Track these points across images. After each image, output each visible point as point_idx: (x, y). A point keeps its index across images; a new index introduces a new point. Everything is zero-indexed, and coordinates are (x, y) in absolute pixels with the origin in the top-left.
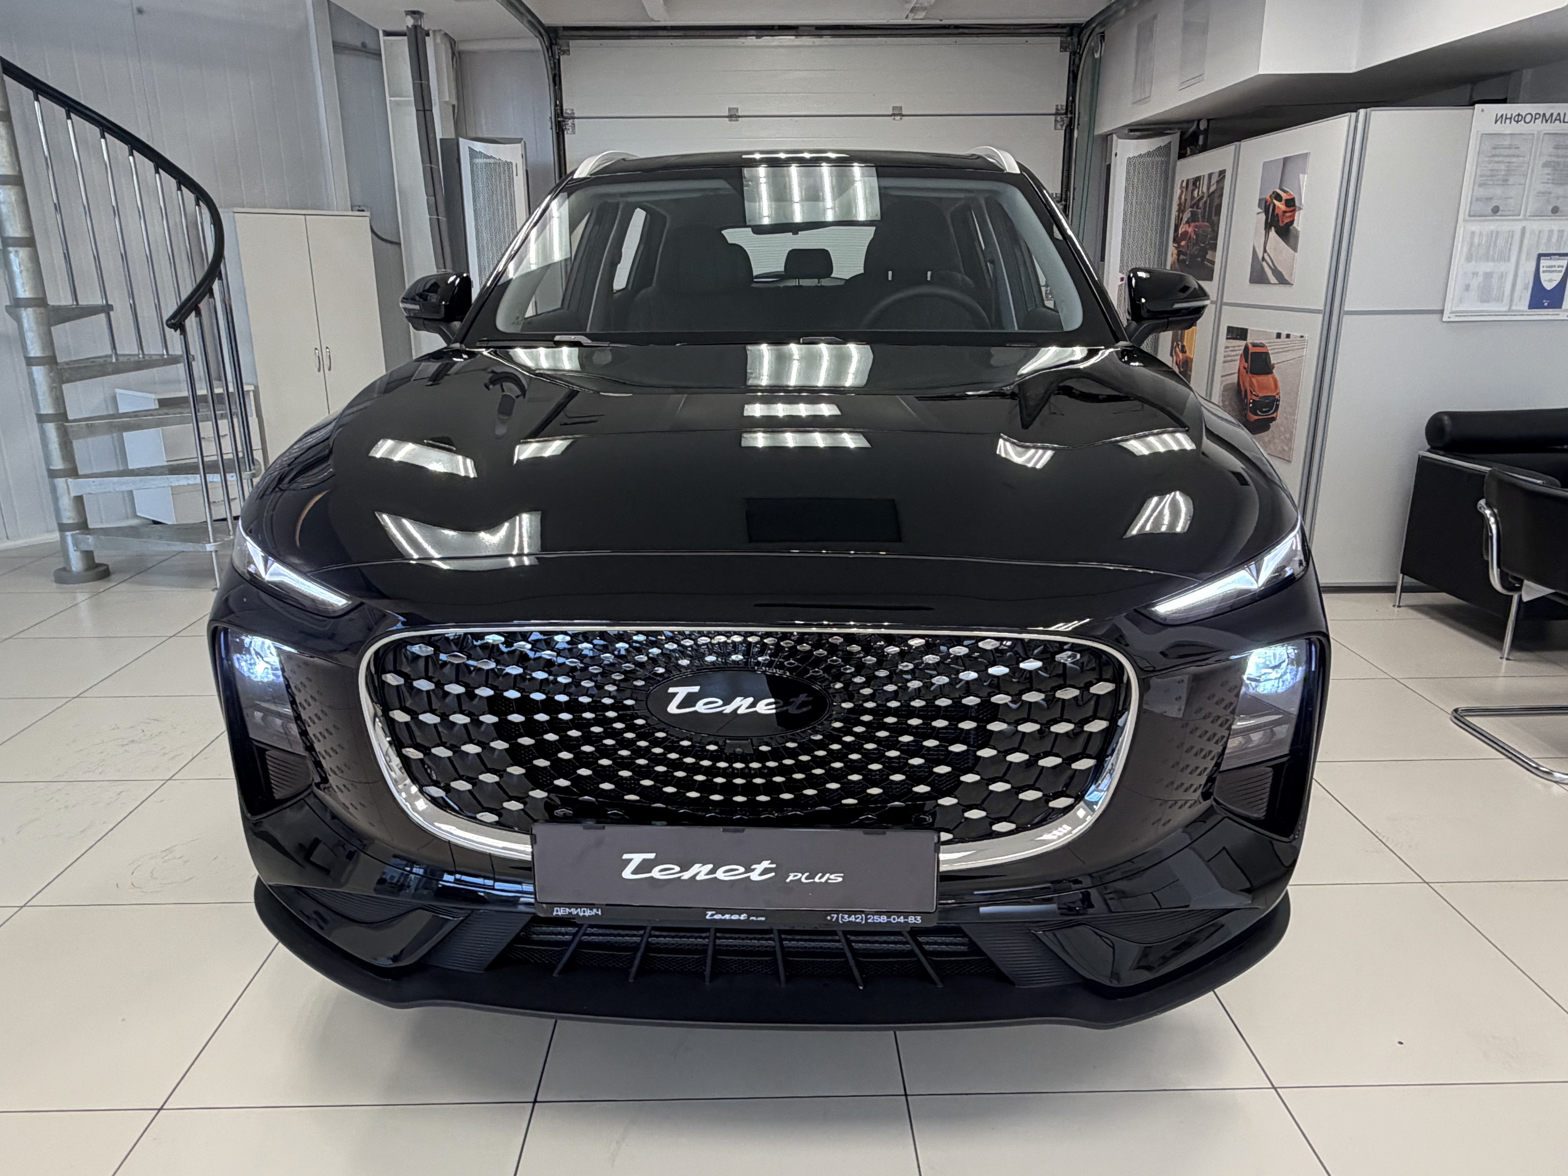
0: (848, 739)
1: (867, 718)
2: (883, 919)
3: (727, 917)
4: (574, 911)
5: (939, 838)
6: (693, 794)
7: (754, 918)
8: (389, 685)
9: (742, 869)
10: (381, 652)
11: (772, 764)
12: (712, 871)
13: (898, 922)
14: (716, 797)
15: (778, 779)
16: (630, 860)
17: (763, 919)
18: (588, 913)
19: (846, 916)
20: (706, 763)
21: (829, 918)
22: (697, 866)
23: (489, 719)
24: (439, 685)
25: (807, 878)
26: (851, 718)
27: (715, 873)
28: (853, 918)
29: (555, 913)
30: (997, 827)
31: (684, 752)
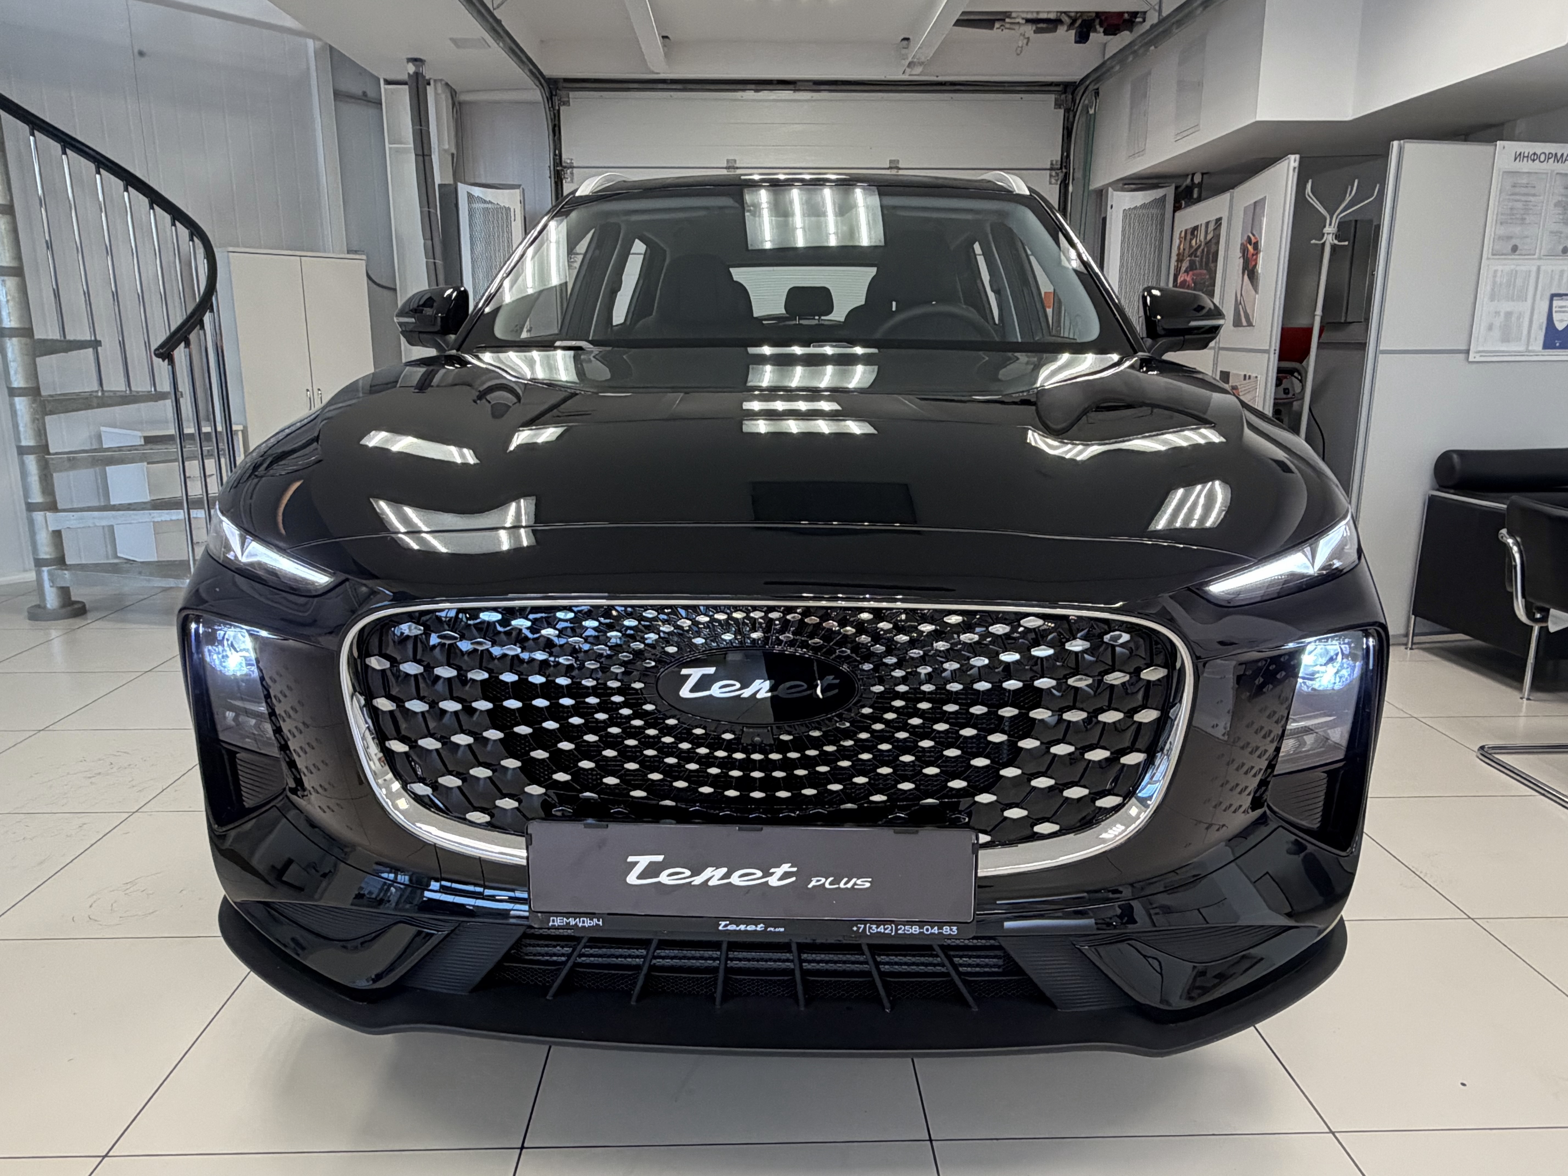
0: (878, 727)
1: (898, 703)
2: (915, 930)
3: (742, 927)
4: (572, 921)
5: (977, 839)
6: (706, 790)
7: (772, 929)
8: (374, 669)
9: (759, 874)
10: (366, 631)
11: (793, 755)
12: (727, 876)
13: (932, 934)
14: (732, 793)
15: (801, 772)
16: (636, 863)
17: (782, 930)
18: (588, 923)
19: (874, 927)
20: (721, 754)
21: (855, 929)
22: (710, 869)
23: (483, 705)
24: (429, 668)
25: (831, 884)
26: (882, 703)
27: (729, 878)
28: (881, 929)
29: (551, 924)
30: (1039, 829)
31: (697, 742)
